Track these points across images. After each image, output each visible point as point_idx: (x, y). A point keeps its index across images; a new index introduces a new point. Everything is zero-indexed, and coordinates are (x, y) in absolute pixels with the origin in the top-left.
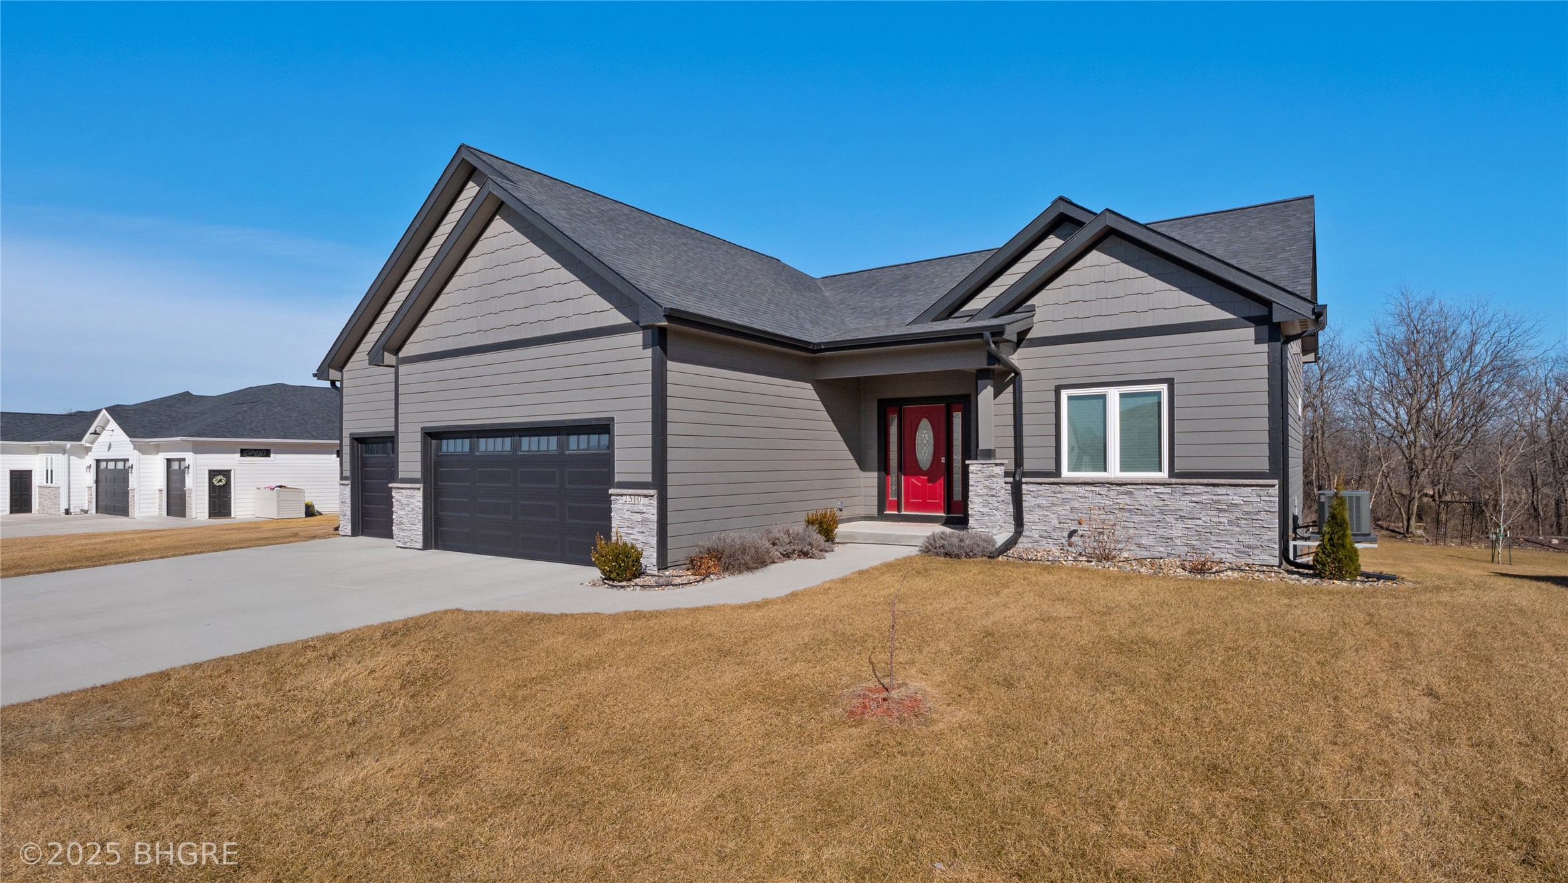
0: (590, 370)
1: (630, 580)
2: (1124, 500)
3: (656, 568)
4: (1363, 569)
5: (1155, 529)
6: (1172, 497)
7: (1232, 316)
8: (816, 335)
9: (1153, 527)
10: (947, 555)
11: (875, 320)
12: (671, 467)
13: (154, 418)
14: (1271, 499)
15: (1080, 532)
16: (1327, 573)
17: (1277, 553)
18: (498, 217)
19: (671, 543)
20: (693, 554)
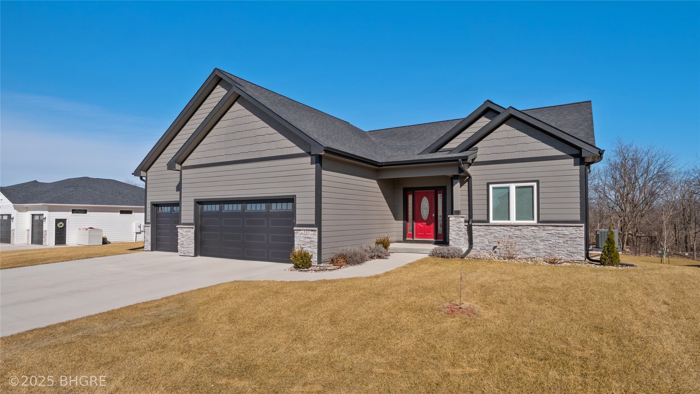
0: (283, 174)
1: (307, 268)
2: (517, 233)
3: (317, 263)
4: (621, 262)
5: (531, 245)
6: (539, 231)
7: (564, 154)
8: (380, 159)
9: (530, 244)
10: (442, 257)
11: (399, 152)
12: (323, 217)
13: (24, 194)
14: (581, 232)
15: (498, 247)
16: (607, 263)
17: (584, 255)
18: (236, 103)
19: (323, 252)
20: (332, 257)
